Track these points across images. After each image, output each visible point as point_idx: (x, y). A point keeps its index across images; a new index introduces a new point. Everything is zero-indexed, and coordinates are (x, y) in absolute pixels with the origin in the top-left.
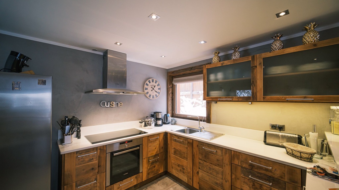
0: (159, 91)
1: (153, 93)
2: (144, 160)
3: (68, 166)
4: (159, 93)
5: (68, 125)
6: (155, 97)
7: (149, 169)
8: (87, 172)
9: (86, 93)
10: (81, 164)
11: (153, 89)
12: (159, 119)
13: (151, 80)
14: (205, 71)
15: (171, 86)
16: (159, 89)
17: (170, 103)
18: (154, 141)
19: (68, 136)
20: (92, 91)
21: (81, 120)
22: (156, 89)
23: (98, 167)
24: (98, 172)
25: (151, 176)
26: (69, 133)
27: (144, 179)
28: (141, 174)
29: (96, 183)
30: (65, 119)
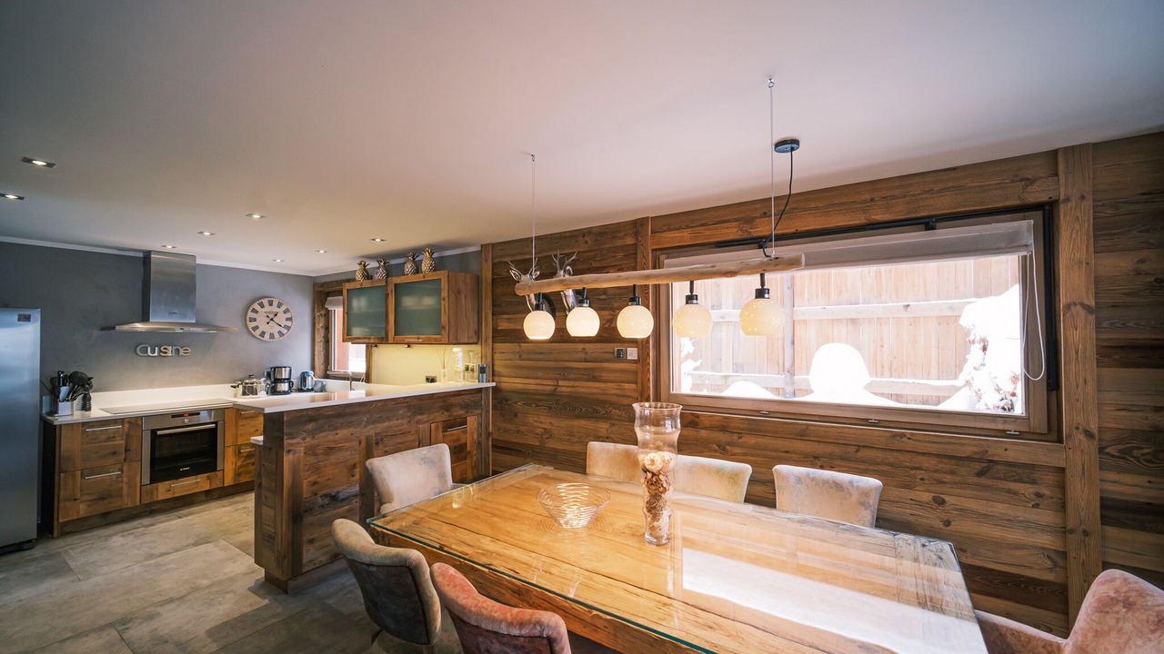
0: (289, 324)
1: (272, 327)
2: (227, 449)
3: (67, 444)
4: (288, 328)
5: (64, 385)
6: (276, 335)
7: (241, 466)
8: (103, 457)
9: (102, 329)
10: (91, 443)
11: (272, 320)
12: (282, 381)
13: (265, 302)
14: (345, 293)
15: (323, 312)
16: (289, 319)
17: (319, 348)
18: (252, 417)
19: (65, 403)
20: (114, 328)
21: (91, 378)
22: (281, 319)
23: (126, 451)
24: (125, 460)
25: (244, 479)
26: (68, 397)
27: (229, 481)
28: (220, 474)
29: (120, 476)
30: (59, 375)
